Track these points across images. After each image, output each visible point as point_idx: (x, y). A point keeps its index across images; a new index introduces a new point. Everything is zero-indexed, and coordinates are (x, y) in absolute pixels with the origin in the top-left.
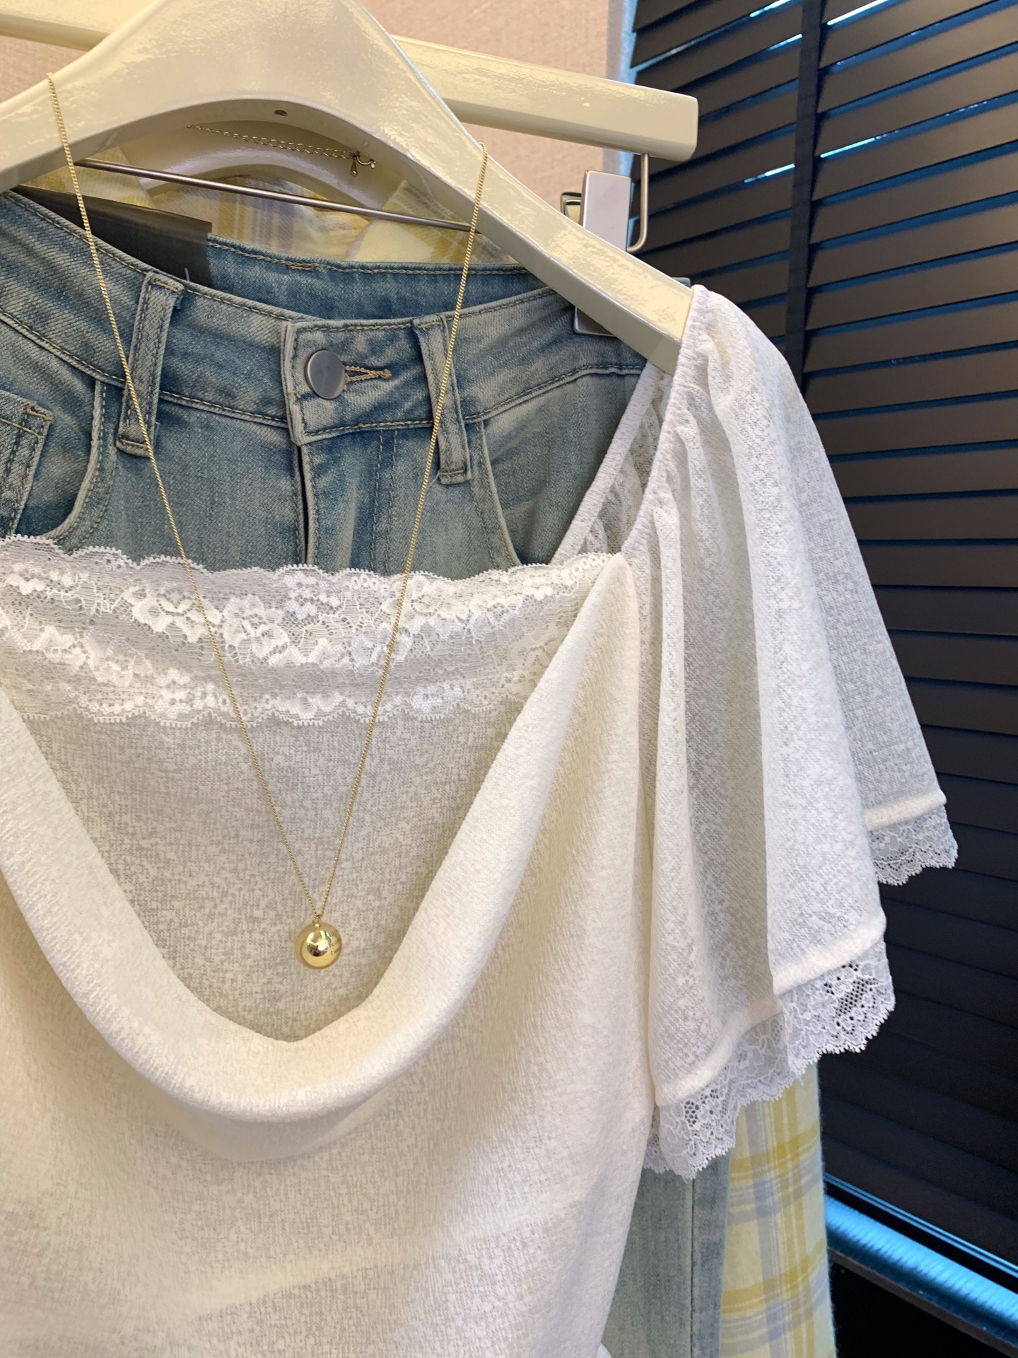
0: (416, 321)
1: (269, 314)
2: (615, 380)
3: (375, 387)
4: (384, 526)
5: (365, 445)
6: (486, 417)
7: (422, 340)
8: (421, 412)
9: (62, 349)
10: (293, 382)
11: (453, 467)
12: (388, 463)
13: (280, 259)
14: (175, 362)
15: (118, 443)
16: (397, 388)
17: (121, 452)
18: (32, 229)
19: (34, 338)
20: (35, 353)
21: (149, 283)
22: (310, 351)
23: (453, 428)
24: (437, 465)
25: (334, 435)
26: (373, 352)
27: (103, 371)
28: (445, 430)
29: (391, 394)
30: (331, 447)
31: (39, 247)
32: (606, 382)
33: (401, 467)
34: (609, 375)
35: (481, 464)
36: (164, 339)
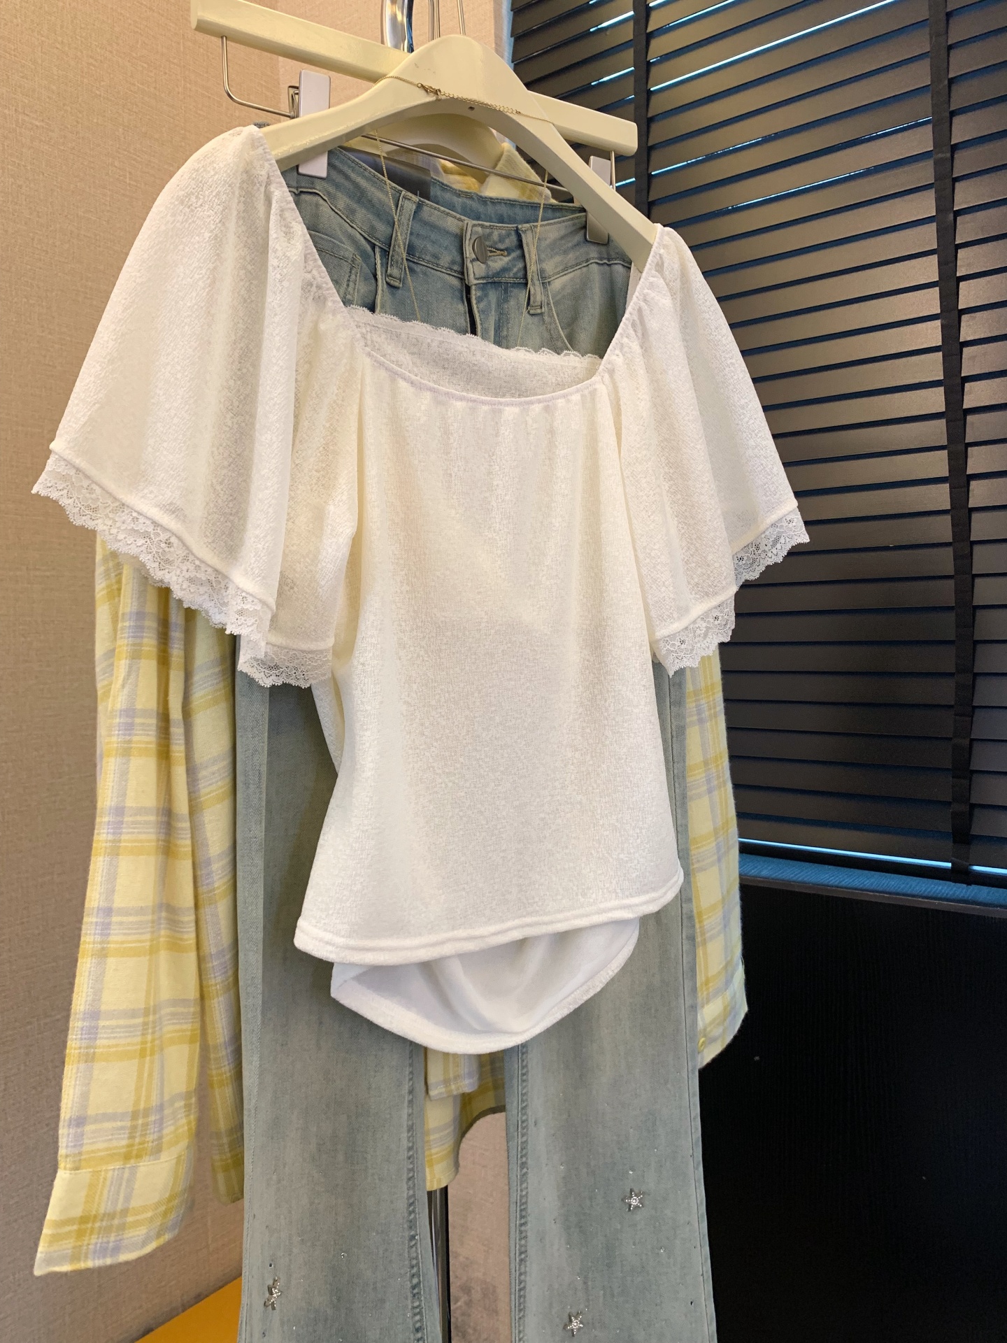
0: (520, 226)
1: (455, 217)
2: (606, 267)
3: (501, 259)
4: (505, 333)
5: (496, 289)
6: (549, 280)
7: (523, 235)
8: (521, 274)
9: (361, 228)
10: (469, 252)
11: (536, 304)
12: (506, 300)
13: (456, 190)
14: (413, 238)
15: (387, 279)
16: (510, 261)
17: (388, 284)
18: (349, 167)
19: (349, 222)
20: (350, 229)
21: (403, 197)
22: (476, 236)
23: (537, 283)
24: (528, 304)
25: (485, 281)
26: (500, 242)
27: (380, 241)
28: (533, 284)
29: (508, 263)
30: (483, 287)
31: (353, 176)
32: (602, 268)
33: (512, 303)
34: (602, 264)
35: (548, 304)
36: (410, 226)
